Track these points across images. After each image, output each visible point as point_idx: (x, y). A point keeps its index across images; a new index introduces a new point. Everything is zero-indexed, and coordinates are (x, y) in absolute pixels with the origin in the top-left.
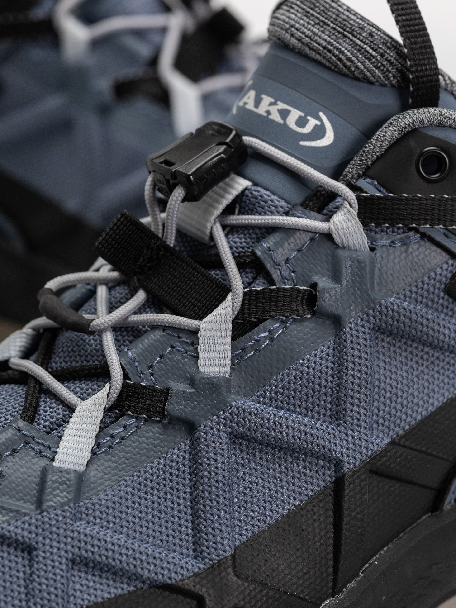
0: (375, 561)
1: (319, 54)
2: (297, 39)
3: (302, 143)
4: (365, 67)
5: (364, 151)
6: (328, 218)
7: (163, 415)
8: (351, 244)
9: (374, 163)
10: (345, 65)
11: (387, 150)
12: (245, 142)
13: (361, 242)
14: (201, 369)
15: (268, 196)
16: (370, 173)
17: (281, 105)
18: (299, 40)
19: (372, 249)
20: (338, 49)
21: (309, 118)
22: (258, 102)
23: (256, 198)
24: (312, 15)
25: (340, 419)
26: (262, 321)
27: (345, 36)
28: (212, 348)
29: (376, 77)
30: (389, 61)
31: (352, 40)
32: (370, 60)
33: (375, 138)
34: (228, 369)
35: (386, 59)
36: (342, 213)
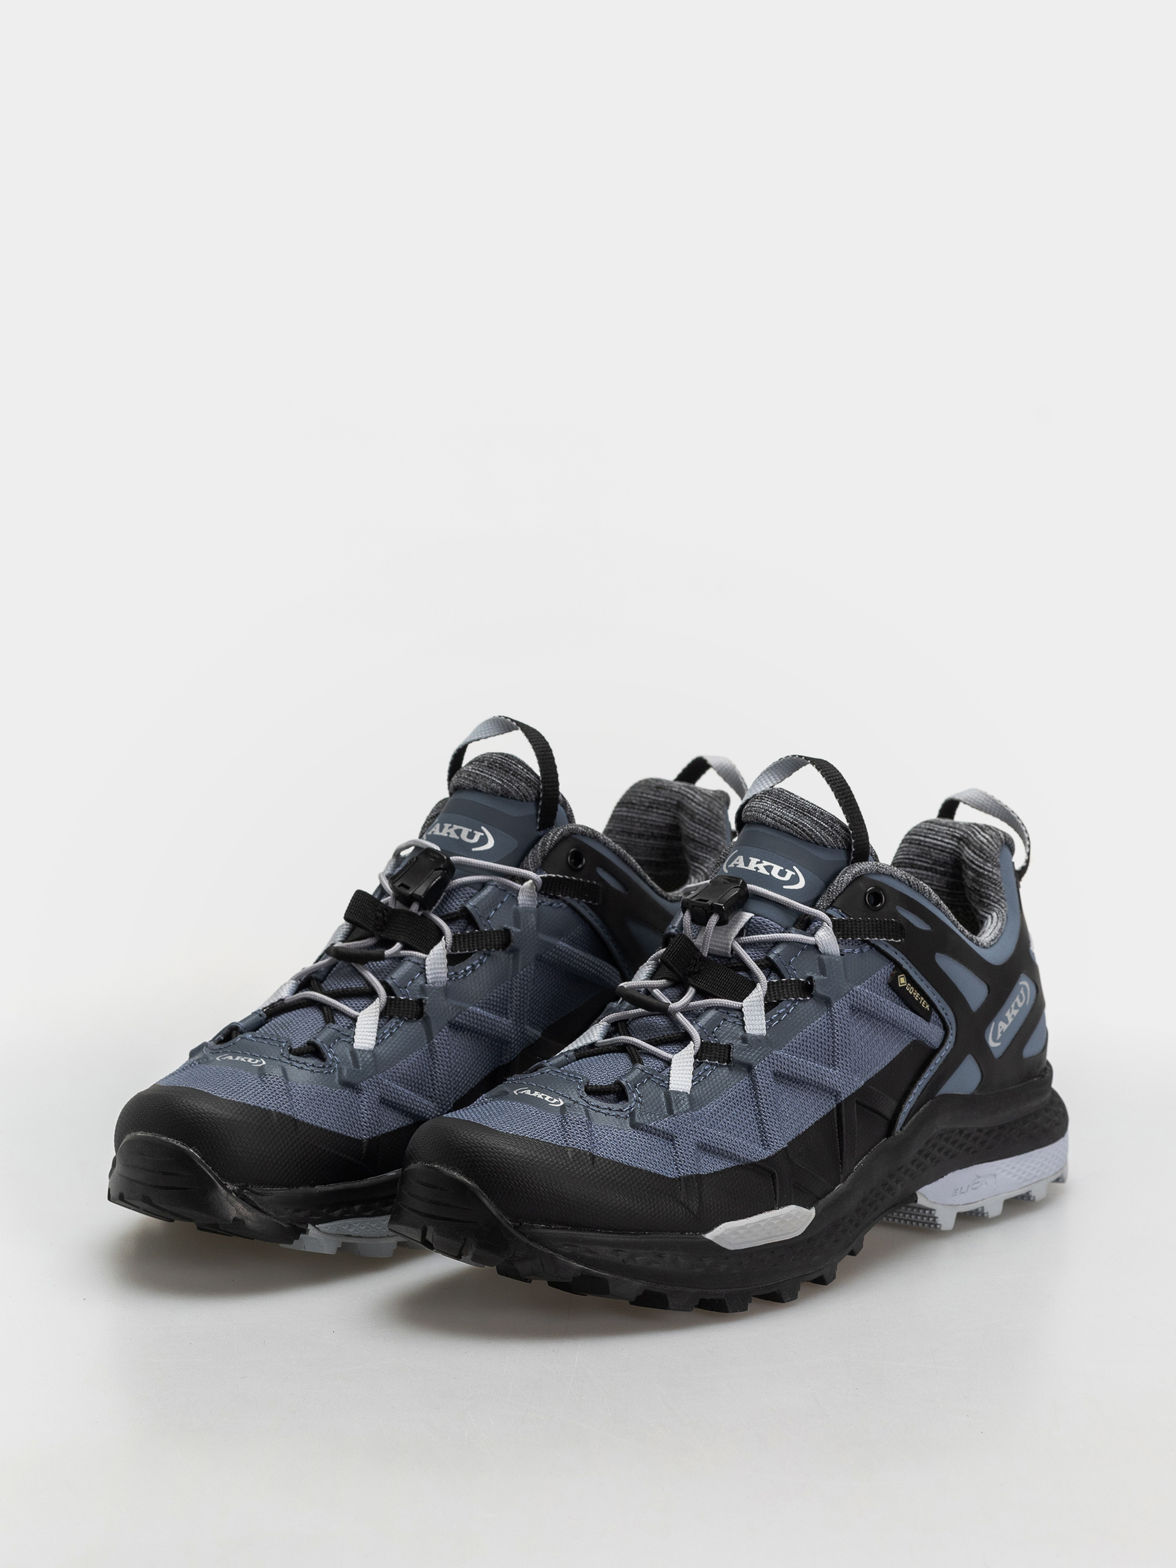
0: (862, 1163)
1: (788, 827)
2: (771, 818)
3: (785, 887)
4: (821, 835)
5: (829, 891)
6: (813, 935)
7: (729, 1061)
8: (830, 951)
9: (837, 898)
10: (808, 834)
11: (845, 889)
12: (749, 888)
13: (835, 949)
14: (748, 1032)
15: (761, 919)
16: (835, 905)
17: (766, 863)
18: (773, 819)
19: (842, 955)
20: (801, 823)
21: (787, 870)
22: (747, 863)
23: (760, 924)
24: (779, 803)
25: (836, 1065)
26: (779, 1001)
27: (805, 815)
28: (754, 1018)
29: (829, 842)
30: (836, 831)
31: (810, 817)
32: (824, 830)
33: (836, 881)
34: (765, 1032)
35: (835, 830)
36: (823, 930)
